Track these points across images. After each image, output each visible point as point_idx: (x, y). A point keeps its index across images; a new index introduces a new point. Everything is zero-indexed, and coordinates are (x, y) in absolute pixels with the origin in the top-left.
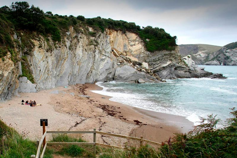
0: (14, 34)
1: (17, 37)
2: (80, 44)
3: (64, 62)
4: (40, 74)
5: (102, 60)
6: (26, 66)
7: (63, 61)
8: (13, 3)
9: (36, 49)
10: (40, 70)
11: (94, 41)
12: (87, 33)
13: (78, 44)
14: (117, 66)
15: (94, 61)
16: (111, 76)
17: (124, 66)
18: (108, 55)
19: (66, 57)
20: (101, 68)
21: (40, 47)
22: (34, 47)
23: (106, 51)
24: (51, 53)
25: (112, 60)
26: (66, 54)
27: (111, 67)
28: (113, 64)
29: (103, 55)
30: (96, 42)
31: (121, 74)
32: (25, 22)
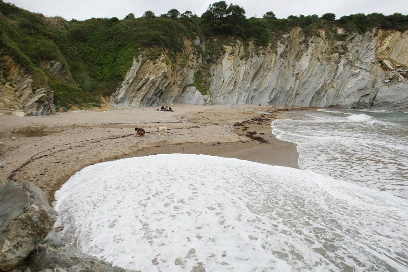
0: (196, 38)
1: (201, 42)
2: (310, 51)
3: (268, 73)
4: (223, 86)
5: (354, 75)
6: (204, 75)
7: (266, 72)
8: (210, 5)
9: (227, 56)
10: (224, 81)
11: (340, 47)
12: (332, 36)
13: (306, 51)
14: (383, 84)
15: (334, 76)
16: (367, 100)
17: (397, 85)
18: (365, 68)
19: (272, 66)
20: (349, 86)
21: (232, 53)
22: (223, 54)
23: (363, 61)
24: (246, 61)
25: (373, 75)
26: (273, 62)
27: (370, 86)
28: (375, 81)
29: (357, 67)
30: (343, 49)
31: (389, 97)
32: (219, 25)
